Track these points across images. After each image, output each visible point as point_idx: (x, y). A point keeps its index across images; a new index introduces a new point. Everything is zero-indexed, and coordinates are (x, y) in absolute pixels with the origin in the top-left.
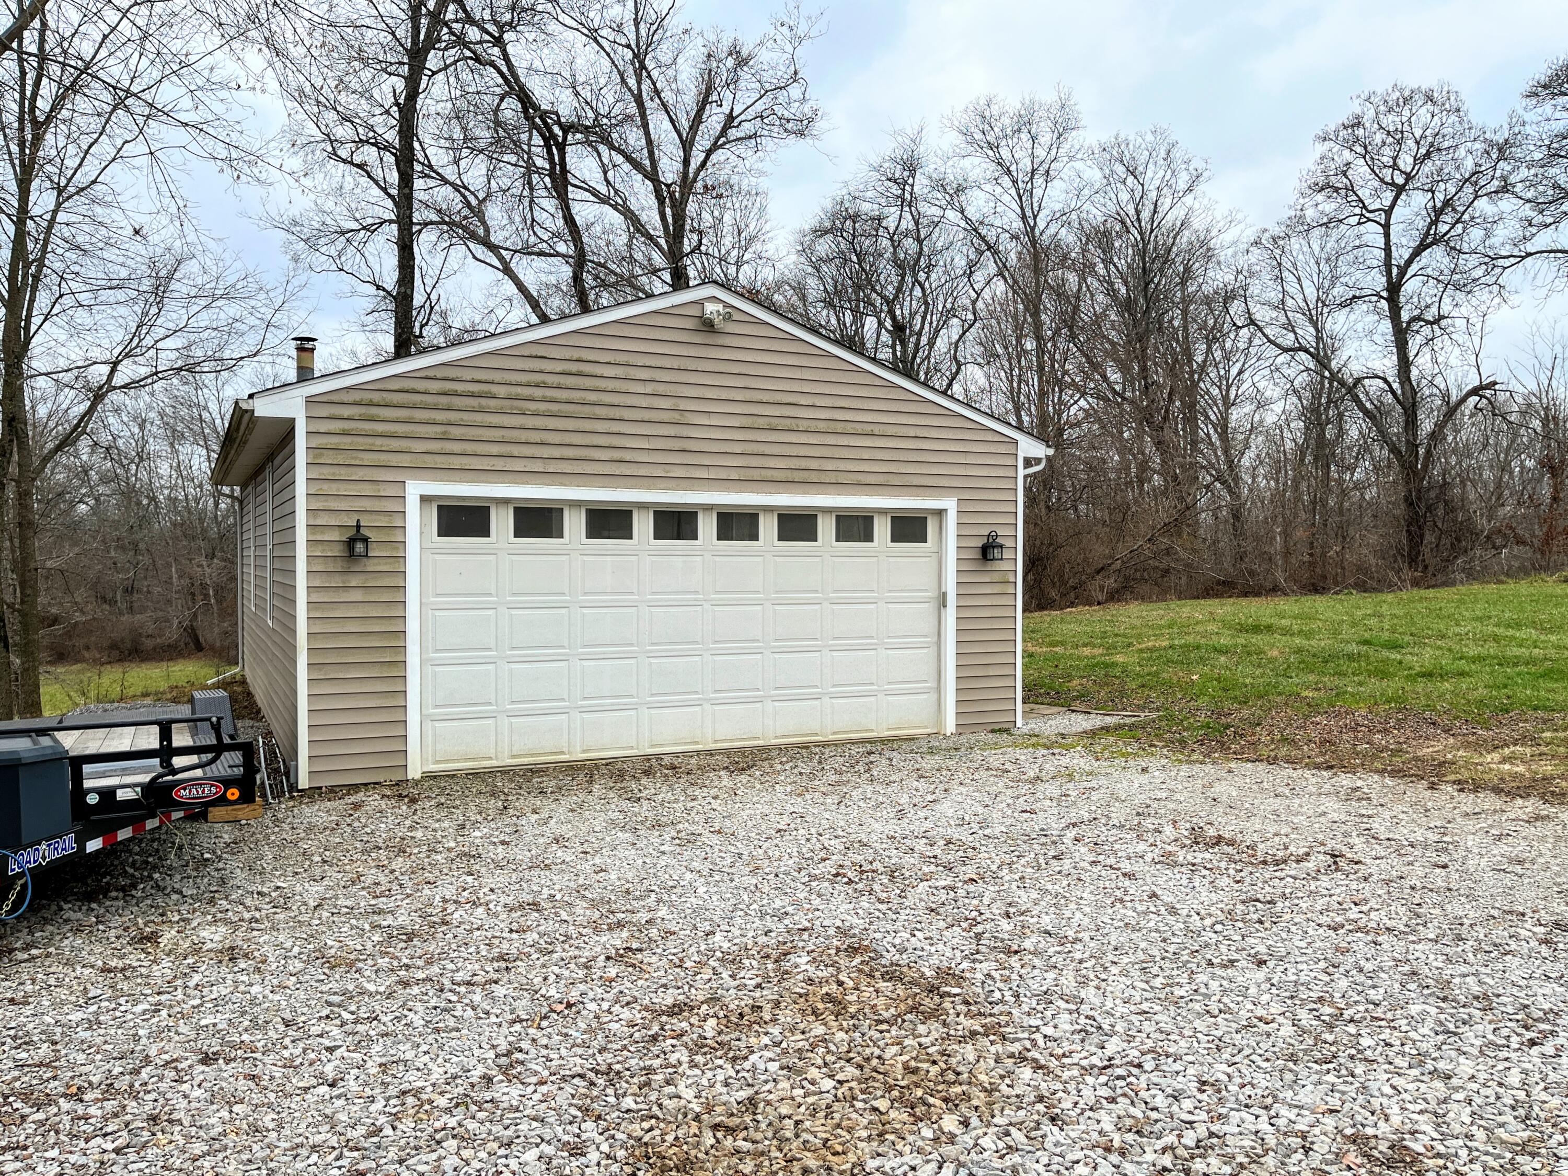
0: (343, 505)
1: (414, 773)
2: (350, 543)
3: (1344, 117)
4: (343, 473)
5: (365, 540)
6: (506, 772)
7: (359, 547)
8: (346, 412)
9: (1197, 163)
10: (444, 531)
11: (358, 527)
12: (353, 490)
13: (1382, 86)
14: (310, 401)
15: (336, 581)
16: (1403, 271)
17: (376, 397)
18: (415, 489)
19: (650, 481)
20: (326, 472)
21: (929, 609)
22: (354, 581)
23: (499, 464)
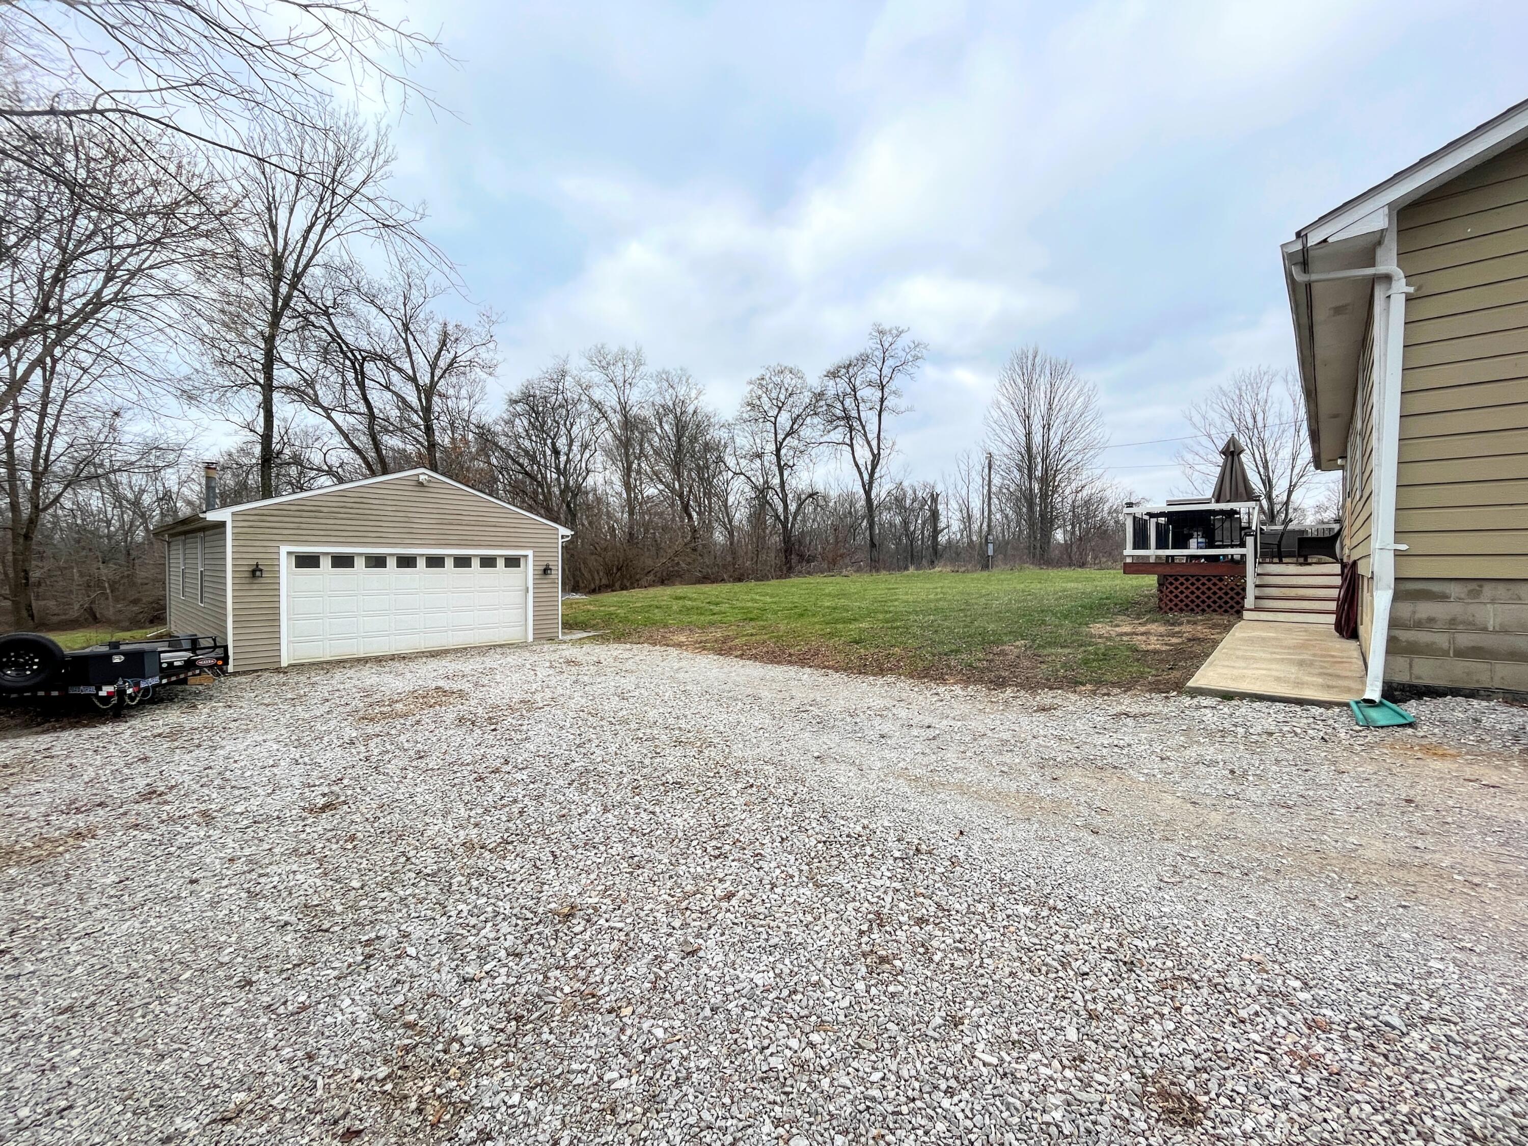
0: (251, 556)
1: (284, 663)
2: (253, 572)
3: (758, 375)
4: (249, 543)
5: (261, 570)
6: (327, 662)
7: (258, 573)
8: (251, 518)
9: (700, 386)
10: (298, 566)
11: (257, 565)
12: (254, 550)
13: (773, 364)
14: (233, 514)
15: (247, 587)
16: (781, 444)
17: (265, 512)
18: (284, 549)
19: (395, 545)
20: (242, 543)
21: (523, 593)
22: (255, 587)
23: (324, 539)
